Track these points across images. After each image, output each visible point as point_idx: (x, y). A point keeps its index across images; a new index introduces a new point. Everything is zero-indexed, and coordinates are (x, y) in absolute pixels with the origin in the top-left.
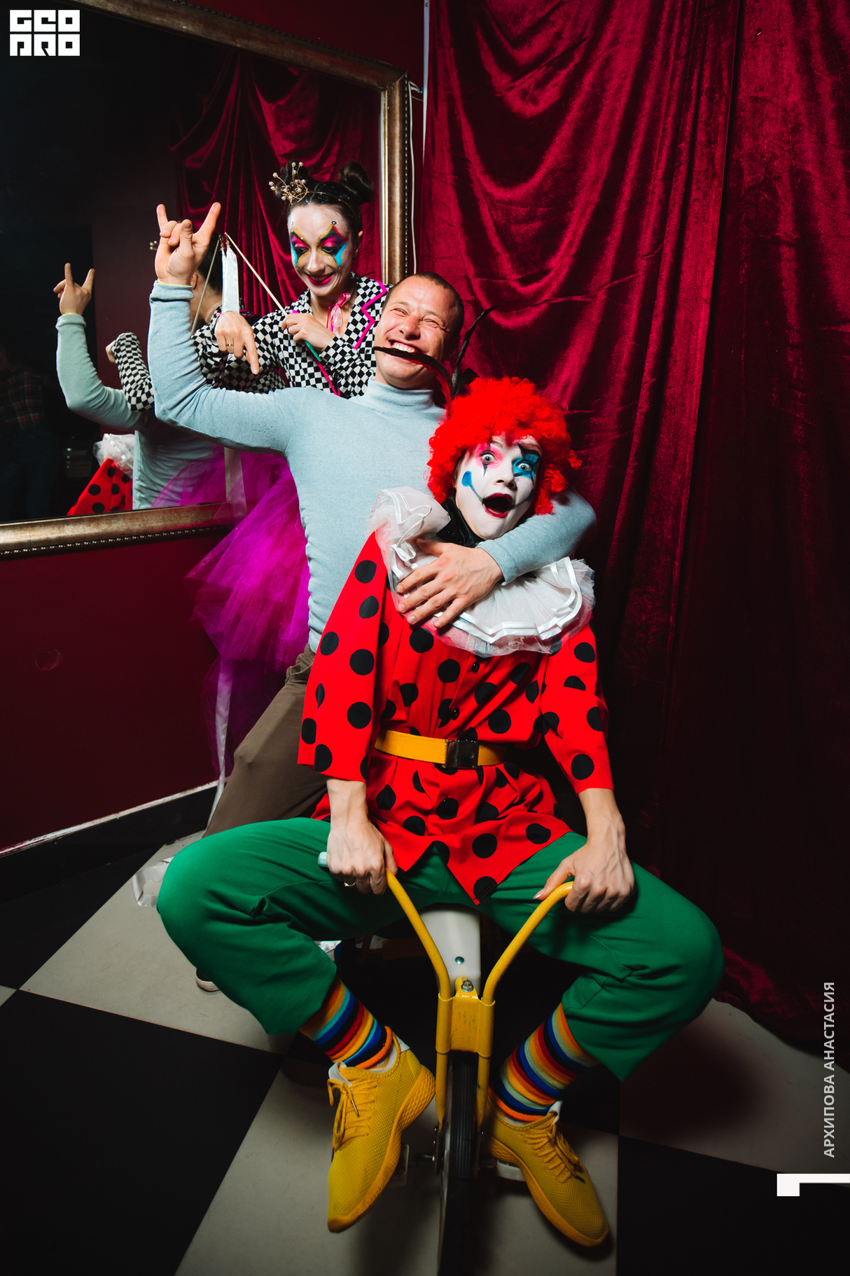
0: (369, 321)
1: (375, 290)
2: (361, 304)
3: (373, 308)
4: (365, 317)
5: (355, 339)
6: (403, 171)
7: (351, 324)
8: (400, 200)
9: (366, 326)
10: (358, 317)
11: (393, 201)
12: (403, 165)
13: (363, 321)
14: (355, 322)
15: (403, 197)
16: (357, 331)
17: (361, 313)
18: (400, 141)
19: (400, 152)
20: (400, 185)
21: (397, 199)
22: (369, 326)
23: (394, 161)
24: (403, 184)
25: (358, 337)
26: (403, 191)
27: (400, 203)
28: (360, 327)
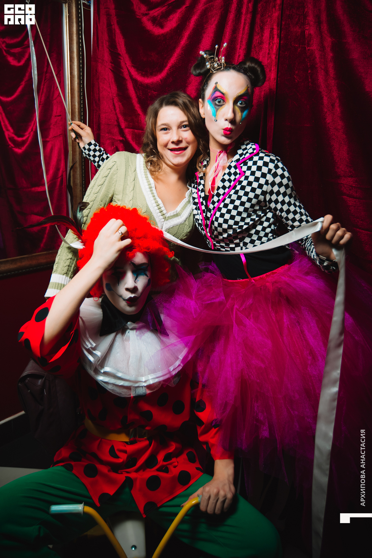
0: (240, 174)
1: (251, 151)
2: (238, 160)
3: (246, 164)
4: (238, 171)
5: (227, 187)
6: (79, 55)
7: (226, 175)
8: (77, 74)
9: (237, 177)
10: (233, 170)
11: (73, 74)
12: (78, 51)
13: (235, 174)
14: (230, 174)
15: (79, 71)
16: (230, 181)
17: (235, 167)
18: (76, 36)
19: (77, 43)
20: (77, 64)
21: (76, 73)
22: (240, 177)
23: (73, 49)
24: (79, 63)
25: (230, 185)
26: (79, 68)
27: (78, 76)
28: (233, 177)
